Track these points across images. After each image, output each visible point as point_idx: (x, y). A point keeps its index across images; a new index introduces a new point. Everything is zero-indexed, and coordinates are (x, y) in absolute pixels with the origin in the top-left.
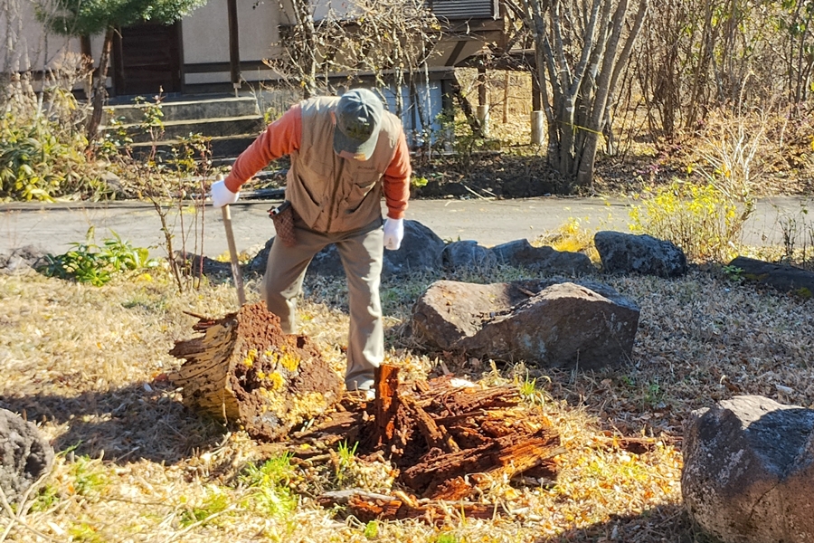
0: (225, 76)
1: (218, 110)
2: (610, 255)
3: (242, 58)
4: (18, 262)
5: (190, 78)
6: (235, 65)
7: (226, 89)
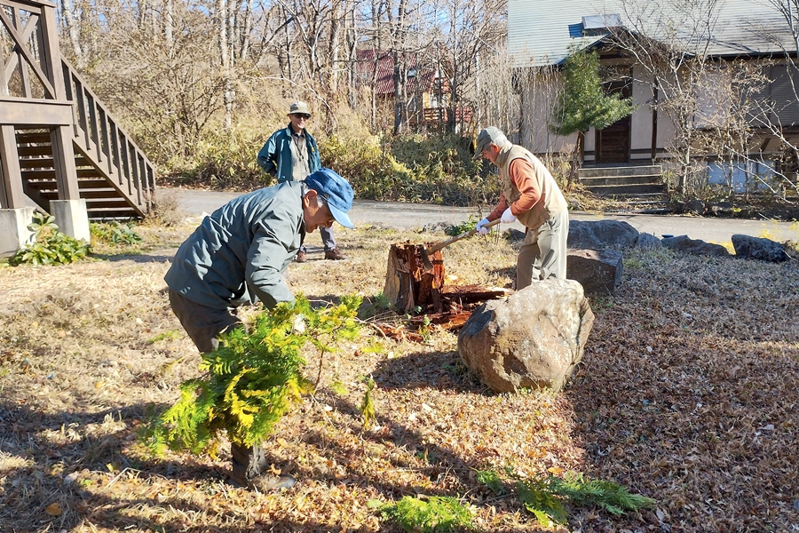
0: (649, 156)
1: (640, 172)
2: (740, 247)
3: (657, 147)
4: (439, 228)
5: (633, 156)
6: (654, 150)
7: (648, 161)
